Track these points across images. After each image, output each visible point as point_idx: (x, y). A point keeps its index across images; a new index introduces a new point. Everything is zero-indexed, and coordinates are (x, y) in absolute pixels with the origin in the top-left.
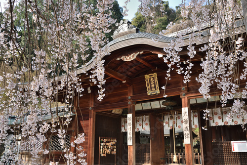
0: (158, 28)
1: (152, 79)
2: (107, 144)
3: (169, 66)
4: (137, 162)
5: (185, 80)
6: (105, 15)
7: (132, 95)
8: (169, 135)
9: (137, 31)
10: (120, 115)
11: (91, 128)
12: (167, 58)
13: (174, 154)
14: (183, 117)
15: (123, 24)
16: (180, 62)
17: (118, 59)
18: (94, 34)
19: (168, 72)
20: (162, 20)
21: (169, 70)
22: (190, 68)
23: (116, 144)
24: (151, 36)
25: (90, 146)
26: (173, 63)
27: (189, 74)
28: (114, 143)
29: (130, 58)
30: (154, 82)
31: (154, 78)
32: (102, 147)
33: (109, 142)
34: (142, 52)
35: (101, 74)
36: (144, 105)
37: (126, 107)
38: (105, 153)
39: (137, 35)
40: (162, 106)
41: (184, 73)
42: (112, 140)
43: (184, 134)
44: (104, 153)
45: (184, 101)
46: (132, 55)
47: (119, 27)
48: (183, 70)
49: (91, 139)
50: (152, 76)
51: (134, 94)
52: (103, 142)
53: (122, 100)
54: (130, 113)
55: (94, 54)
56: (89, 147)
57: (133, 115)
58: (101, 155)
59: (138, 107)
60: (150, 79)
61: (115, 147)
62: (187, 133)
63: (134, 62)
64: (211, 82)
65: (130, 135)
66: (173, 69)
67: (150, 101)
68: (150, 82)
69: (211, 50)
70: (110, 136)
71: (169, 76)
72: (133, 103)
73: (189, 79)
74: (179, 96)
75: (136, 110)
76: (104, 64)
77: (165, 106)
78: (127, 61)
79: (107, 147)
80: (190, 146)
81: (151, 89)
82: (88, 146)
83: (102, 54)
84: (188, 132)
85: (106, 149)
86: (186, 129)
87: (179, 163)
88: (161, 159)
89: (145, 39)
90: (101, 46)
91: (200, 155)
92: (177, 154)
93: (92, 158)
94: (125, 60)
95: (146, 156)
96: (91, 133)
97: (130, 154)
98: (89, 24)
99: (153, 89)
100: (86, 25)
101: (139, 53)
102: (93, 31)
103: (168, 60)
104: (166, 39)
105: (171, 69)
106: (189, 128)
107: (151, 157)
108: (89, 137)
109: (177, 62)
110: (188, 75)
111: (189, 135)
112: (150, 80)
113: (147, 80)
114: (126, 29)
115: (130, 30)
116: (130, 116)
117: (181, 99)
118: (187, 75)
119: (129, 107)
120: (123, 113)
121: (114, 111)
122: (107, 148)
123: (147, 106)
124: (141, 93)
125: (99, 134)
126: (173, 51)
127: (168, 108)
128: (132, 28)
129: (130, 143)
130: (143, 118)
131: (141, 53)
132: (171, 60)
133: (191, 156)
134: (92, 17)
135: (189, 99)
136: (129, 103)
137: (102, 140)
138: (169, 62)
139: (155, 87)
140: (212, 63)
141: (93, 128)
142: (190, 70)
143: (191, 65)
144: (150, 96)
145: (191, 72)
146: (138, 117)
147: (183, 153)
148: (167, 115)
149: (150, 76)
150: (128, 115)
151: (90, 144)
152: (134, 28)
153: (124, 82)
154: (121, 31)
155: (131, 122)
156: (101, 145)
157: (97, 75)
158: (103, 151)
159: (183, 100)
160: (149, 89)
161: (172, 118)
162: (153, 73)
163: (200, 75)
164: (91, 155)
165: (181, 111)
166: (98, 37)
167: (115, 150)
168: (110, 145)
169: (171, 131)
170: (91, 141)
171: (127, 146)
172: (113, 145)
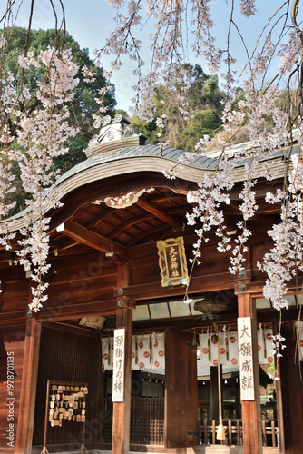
0: (192, 135)
1: (172, 251)
2: (66, 398)
3: (200, 233)
4: (132, 439)
5: (232, 266)
6: (54, 116)
7: (126, 286)
8: (209, 378)
9: (142, 141)
10: (98, 330)
11: (30, 359)
12: (193, 216)
13: (217, 424)
14: (240, 339)
15: (111, 123)
16: (223, 224)
17: (98, 202)
18: (28, 157)
19: (195, 246)
20: (203, 117)
21: (199, 241)
22: (243, 241)
23: (87, 398)
24: (172, 154)
25: (24, 401)
26: (207, 227)
27: (242, 253)
28: (81, 395)
29: (124, 202)
30: (177, 256)
31: (176, 248)
32: (52, 405)
33: (69, 393)
34: (152, 189)
35: (40, 250)
36: (155, 308)
37: (112, 313)
38: (61, 418)
39: (141, 150)
40: (195, 313)
41: (232, 249)
42: (77, 389)
43: (241, 378)
44: (58, 419)
45: (243, 302)
46: (128, 195)
47: (102, 131)
48: (229, 243)
49: (28, 386)
50: (173, 243)
51: (130, 284)
52: (56, 393)
53: (103, 297)
54: (121, 327)
55: (28, 202)
56: (23, 405)
57: (126, 332)
58: (49, 423)
59: (140, 313)
60: (168, 250)
61: (84, 404)
62: (247, 375)
63: (134, 210)
64: (290, 272)
65: (118, 378)
66: (207, 240)
67: (167, 300)
68: (169, 258)
69: (292, 201)
70: (72, 380)
71: (199, 255)
72: (128, 305)
73: (243, 264)
74: (232, 290)
75: (135, 318)
76: (48, 227)
77: (201, 313)
78: (117, 207)
79: (66, 405)
80: (253, 404)
81: (171, 272)
82: (20, 401)
83: (44, 203)
84: (251, 374)
85: (62, 410)
86: (246, 365)
87: (228, 444)
88: (189, 433)
89: (160, 161)
90: (42, 186)
91: (276, 425)
92: (225, 424)
93: (28, 430)
94: (113, 205)
95: (155, 426)
96: (30, 370)
97: (117, 422)
98: (19, 133)
99: (176, 273)
100: (12, 135)
101: (144, 191)
102: (28, 149)
103: (197, 219)
104: (207, 163)
105: (203, 240)
106: (251, 363)
107: (165, 428)
108: (23, 381)
109: (216, 224)
110: (240, 255)
111: (252, 381)
112: (168, 253)
113: (162, 253)
114: (117, 137)
115: (125, 139)
116: (120, 333)
117: (236, 297)
118: (236, 256)
119: (118, 312)
120: (105, 325)
121: (84, 321)
122: (64, 406)
123: (159, 311)
124: (147, 283)
125: (48, 373)
126: (209, 201)
127: (207, 318)
128: (131, 134)
129: (118, 395)
130: (151, 338)
131: (149, 191)
132: (202, 219)
133: (255, 428)
134: (26, 120)
135: (254, 299)
136: (120, 303)
137: (54, 388)
138: (199, 224)
139: (179, 269)
140: (293, 230)
141: (34, 359)
142: (245, 244)
143: (247, 233)
144: (168, 289)
145: (245, 249)
146: (139, 337)
147: (238, 421)
148: (205, 332)
149: (169, 243)
150: (116, 331)
151: (24, 398)
152: (136, 135)
153: (110, 255)
154: (106, 140)
155: (122, 347)
156: (50, 400)
157: (33, 250)
158: (56, 415)
159: (240, 301)
160: (165, 274)
161: (216, 339)
162: (175, 237)
163: (266, 255)
164: (25, 422)
165: (236, 325)
166: (36, 165)
167: (84, 412)
168: (72, 400)
169: (214, 370)
170: (28, 390)
171: (111, 404)
172: (80, 400)
